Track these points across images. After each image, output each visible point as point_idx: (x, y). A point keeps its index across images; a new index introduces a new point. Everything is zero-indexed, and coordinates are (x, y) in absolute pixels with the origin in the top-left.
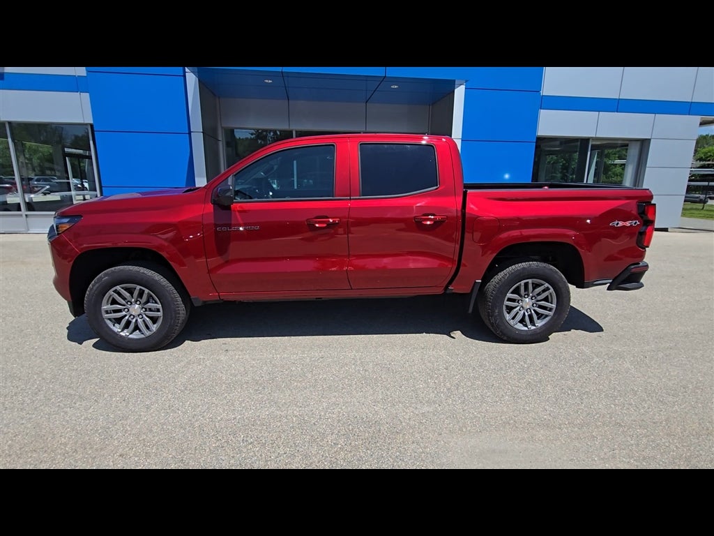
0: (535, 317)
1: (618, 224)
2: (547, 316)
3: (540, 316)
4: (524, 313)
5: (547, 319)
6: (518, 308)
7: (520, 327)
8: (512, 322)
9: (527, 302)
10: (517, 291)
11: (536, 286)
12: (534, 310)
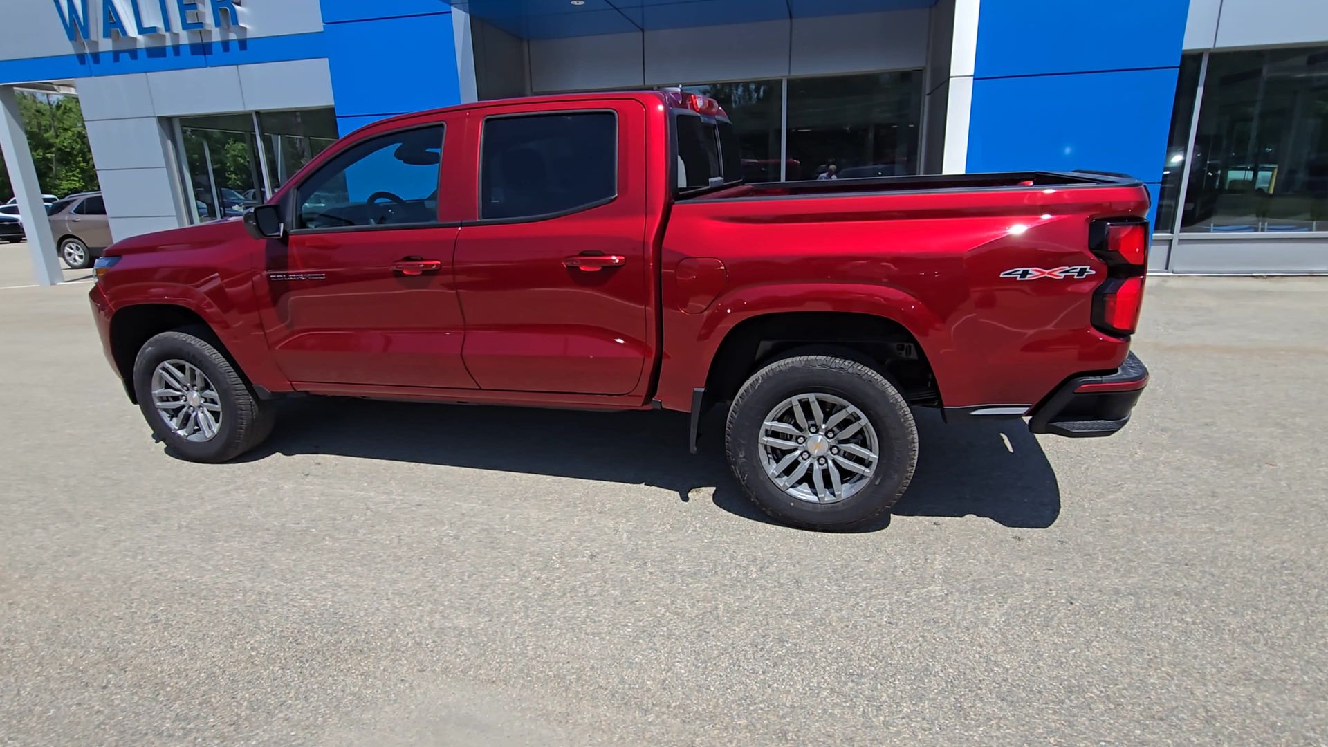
0: (835, 475)
1: (1025, 274)
2: (862, 477)
3: (846, 475)
4: (812, 465)
5: (864, 483)
6: (798, 452)
7: (803, 493)
8: (782, 482)
9: (818, 443)
10: (788, 416)
11: (829, 410)
12: (834, 461)
